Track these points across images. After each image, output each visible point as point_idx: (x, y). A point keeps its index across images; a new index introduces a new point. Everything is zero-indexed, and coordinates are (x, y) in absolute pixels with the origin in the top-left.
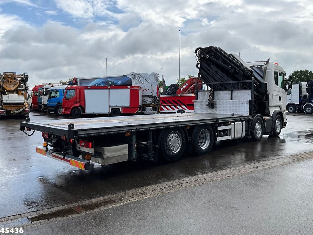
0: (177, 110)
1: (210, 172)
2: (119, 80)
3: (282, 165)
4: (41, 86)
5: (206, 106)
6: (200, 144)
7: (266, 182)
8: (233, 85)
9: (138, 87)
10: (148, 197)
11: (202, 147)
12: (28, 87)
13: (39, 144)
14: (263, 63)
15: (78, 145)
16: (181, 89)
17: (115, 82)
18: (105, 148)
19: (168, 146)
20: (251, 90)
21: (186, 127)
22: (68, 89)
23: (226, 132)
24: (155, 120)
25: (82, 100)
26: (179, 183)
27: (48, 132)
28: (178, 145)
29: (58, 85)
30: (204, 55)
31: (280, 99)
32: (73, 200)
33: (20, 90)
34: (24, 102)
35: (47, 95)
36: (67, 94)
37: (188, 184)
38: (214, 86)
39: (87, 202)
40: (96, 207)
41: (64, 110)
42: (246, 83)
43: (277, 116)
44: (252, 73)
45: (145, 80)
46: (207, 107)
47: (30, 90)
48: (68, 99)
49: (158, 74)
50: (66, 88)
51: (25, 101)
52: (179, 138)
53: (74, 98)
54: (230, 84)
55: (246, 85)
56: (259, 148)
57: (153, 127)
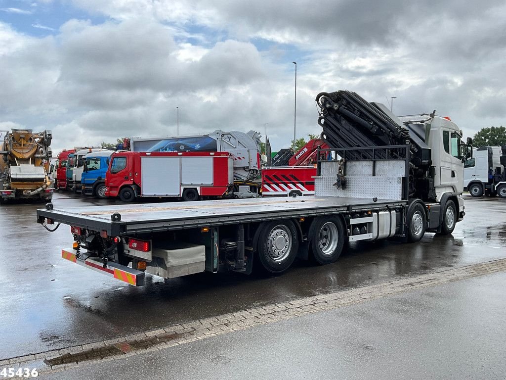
0: (289, 191)
1: (336, 291)
2: (196, 142)
3: (451, 281)
4: (71, 152)
5: (334, 185)
6: (322, 246)
7: (423, 308)
8: (377, 152)
9: (227, 154)
10: (235, 329)
11: (324, 251)
12: (50, 153)
13: (67, 244)
14: (425, 118)
15: (127, 247)
16: (296, 158)
17: (190, 145)
18: (168, 251)
19: (269, 250)
20: (405, 160)
21: (298, 219)
22: (114, 156)
23: (363, 228)
24: (249, 207)
25: (137, 174)
26: (285, 309)
27: (80, 225)
28: (286, 247)
29: (99, 149)
30: (330, 104)
31: (453, 175)
32: (116, 334)
33: (38, 157)
34: (44, 176)
35: (81, 166)
36: (113, 164)
37: (299, 309)
38: (345, 154)
39: (139, 336)
40: (153, 343)
41: (109, 191)
42: (396, 148)
43: (448, 202)
44: (407, 133)
45: (239, 142)
46: (335, 187)
47: (55, 158)
48: (115, 173)
49: (259, 133)
50: (111, 156)
51: (46, 176)
52: (287, 237)
53: (124, 171)
54: (371, 150)
55: (397, 153)
56: (418, 253)
57: (245, 219)
